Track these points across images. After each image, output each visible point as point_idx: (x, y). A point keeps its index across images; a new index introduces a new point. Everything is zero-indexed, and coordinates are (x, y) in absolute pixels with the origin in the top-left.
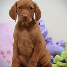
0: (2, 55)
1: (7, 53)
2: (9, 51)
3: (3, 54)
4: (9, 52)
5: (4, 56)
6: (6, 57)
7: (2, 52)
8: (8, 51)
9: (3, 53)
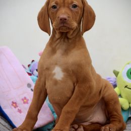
0: (15, 107)
1: (22, 102)
2: (25, 98)
3: (17, 107)
4: (25, 100)
5: (18, 109)
6: (22, 110)
7: (13, 103)
8: (23, 100)
9: (15, 103)
